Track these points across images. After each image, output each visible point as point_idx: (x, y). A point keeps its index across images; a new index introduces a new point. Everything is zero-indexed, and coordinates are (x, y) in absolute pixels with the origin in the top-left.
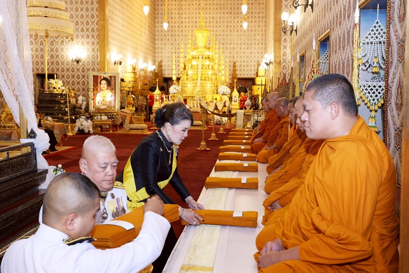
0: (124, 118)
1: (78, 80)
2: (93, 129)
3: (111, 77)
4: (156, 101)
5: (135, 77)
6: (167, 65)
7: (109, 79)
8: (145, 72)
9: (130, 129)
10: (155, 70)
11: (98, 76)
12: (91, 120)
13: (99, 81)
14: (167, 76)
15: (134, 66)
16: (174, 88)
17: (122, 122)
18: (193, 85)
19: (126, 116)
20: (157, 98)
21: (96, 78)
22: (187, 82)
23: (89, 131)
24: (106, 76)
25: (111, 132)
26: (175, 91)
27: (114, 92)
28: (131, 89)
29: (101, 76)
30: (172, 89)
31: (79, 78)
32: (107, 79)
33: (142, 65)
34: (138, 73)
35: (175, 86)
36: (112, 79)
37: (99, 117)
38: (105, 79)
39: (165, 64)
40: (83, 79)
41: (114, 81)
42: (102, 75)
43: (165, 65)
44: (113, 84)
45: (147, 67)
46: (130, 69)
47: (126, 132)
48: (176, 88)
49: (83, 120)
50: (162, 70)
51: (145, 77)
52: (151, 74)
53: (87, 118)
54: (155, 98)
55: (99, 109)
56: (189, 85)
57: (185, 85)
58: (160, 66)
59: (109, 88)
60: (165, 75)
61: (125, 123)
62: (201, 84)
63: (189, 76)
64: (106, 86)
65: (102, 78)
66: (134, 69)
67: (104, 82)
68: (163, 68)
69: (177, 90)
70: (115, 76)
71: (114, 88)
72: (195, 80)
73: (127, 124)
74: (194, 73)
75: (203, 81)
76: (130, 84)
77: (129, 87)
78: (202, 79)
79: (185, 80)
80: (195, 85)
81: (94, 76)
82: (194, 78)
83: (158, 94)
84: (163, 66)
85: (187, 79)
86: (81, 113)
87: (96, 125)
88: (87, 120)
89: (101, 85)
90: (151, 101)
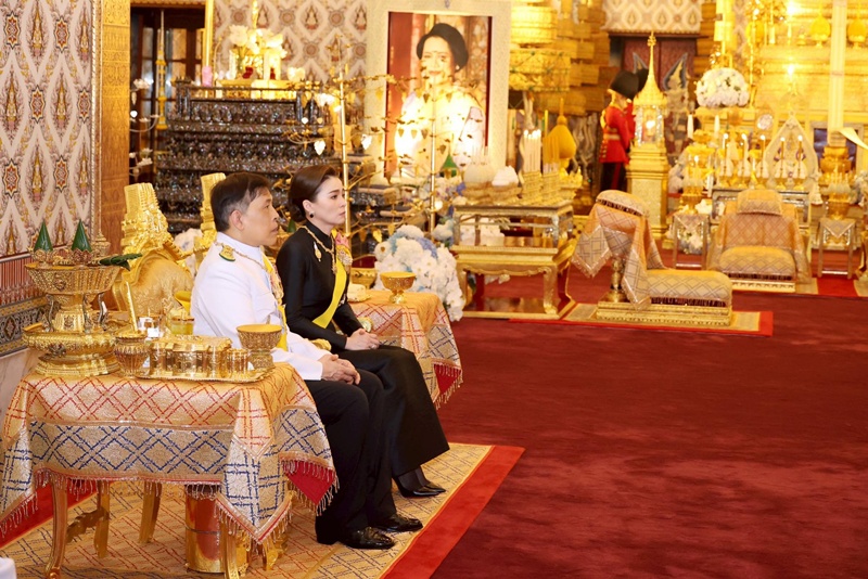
0: (623, 238)
1: (311, 37)
3: (470, 21)
4: (645, 138)
7: (461, 30)
9: (655, 301)
11: (411, 14)
13: (415, 40)
14: (623, 25)
16: (720, 80)
17: (611, 260)
18: (809, 67)
20: (650, 125)
21: (400, 23)
22: (780, 53)
24: (452, 17)
25: (549, 311)
26: (729, 96)
27: (481, 95)
28: (539, 80)
29: (424, 17)
31: (314, 27)
32: (454, 30)
35: (727, 71)
36: (478, 30)
38: (442, 30)
40: (336, 31)
41: (483, 43)
42: (431, 12)
44: (477, 53)
47: (627, 318)
48: (733, 83)
49: (417, 245)
56: (789, 69)
57: (771, 67)
59: (459, 75)
60: (615, 20)
61: (629, 268)
62: (848, 63)
63: (790, 23)
64: (445, 67)
65: (430, 25)
67: (437, 46)
69: (737, 89)
70: (490, 19)
71: (483, 73)
72: (819, 45)
73: (638, 270)
74: (809, 11)
75: (856, 47)
76: (533, 58)
77: (527, 70)
78: (851, 38)
79: (772, 41)
80: (818, 68)
81: (390, 13)
82: (816, 37)
83: (652, 108)
85: (777, 36)
86: (388, 208)
87: (468, 273)
88: (433, 245)
89: (426, 62)
90: (615, 137)
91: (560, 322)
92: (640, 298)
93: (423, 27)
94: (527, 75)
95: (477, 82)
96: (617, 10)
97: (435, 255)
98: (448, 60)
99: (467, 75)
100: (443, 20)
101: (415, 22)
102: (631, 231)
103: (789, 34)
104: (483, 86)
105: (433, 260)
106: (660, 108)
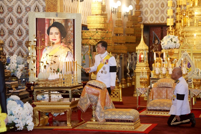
0: (95, 97)
1: (11, 28)
2: (34, 121)
3: (66, 21)
4: (140, 61)
5: (105, 23)
6: (149, 5)
7: (63, 24)
8: (119, 14)
9: (107, 120)
10: (131, 11)
12: (30, 102)
13: (47, 28)
14: (149, 21)
15: (104, 4)
17: (91, 106)
20: (142, 56)
21: (40, 22)
22: (192, 29)
23: (26, 126)
24: (58, 19)
25: (69, 125)
26: (172, 45)
27: (71, 47)
29: (50, 20)
30: (166, 42)
31: (12, 24)
32: (61, 24)
34: (109, 16)
35: (171, 36)
36: (69, 24)
37: (47, 96)
38: (56, 24)
39: (146, 3)
40: (20, 25)
41: (72, 29)
42: (52, 18)
43: (147, 5)
46: (96, 9)
47: (97, 127)
48: (174, 40)
50: (141, 13)
51: (120, 23)
52: (126, 20)
53: (24, 99)
54: (138, 56)
55: (47, 80)
56: (195, 34)
57: (189, 34)
58: (138, 7)
59: (63, 40)
60: (146, 20)
61: (98, 109)
64: (58, 37)
65: (52, 22)
66: (103, 8)
67: (54, 30)
68: (144, 10)
69: (175, 42)
70: (74, 20)
71: (72, 39)
73: (100, 109)
76: (97, 34)
77: (95, 38)
79: (189, 25)
83: (142, 50)
84: (144, 6)
85: (191, 23)
86: (12, 89)
87: (39, 112)
88: (22, 103)
91: (73, 130)
92: (101, 120)
93: (49, 23)
94: (95, 40)
95: (70, 43)
96: (146, 16)
97: (22, 106)
98: (59, 35)
99: (66, 40)
100: (56, 21)
101: (46, 22)
102: (97, 95)
103: (195, 22)
104: (72, 44)
105: (21, 108)
106: (146, 49)
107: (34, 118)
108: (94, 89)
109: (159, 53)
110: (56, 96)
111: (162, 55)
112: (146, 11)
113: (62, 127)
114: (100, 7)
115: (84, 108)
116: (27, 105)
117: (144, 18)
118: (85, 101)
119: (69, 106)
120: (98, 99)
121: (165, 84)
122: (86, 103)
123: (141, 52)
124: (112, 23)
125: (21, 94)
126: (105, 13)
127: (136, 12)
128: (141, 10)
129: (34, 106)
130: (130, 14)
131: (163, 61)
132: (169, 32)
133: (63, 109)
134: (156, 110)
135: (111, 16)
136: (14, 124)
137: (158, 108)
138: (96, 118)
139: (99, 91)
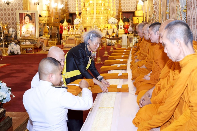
0: (42, 42)
1: (9, 17)
2: (21, 51)
3: (32, 14)
4: (65, 30)
5: (49, 14)
7: (31, 15)
8: (56, 9)
9: (47, 51)
10: (63, 8)
11: (22, 13)
12: (19, 45)
14: (72, 12)
15: (48, 5)
16: (77, 20)
17: (41, 46)
18: (91, 18)
19: (43, 42)
20: (65, 28)
21: (21, 15)
22: (86, 16)
23: (18, 53)
24: (29, 13)
25: (33, 53)
26: (78, 22)
27: (34, 24)
28: (47, 22)
29: (25, 13)
30: (76, 21)
33: (53, 5)
34: (51, 10)
36: (33, 15)
37: (25, 43)
38: (27, 15)
39: (70, 3)
40: (13, 16)
41: (34, 17)
42: (26, 13)
43: (70, 4)
44: (33, 18)
45: (57, 6)
46: (45, 8)
47: (44, 53)
48: (79, 20)
49: (14, 45)
50: (68, 8)
51: (57, 13)
52: (60, 11)
53: (16, 44)
54: (64, 28)
55: (24, 37)
56: (87, 18)
57: (85, 18)
58: (67, 5)
60: (70, 11)
61: (43, 46)
62: (96, 17)
63: (88, 11)
64: (28, 20)
65: (26, 15)
66: (48, 7)
67: (27, 18)
68: (69, 6)
69: (79, 21)
70: (35, 13)
71: (34, 21)
72: (92, 14)
74: (91, 9)
75: (98, 14)
76: (45, 19)
77: (45, 20)
78: (97, 13)
79: (85, 14)
80: (92, 18)
81: (20, 13)
82: (91, 13)
83: (65, 25)
84: (69, 5)
85: (86, 13)
86: (12, 40)
87: (22, 48)
88: (16, 45)
89: (25, 20)
90: (61, 30)
91: (35, 54)
92: (45, 51)
93: (25, 15)
97: (16, 46)
99: (32, 21)
100: (28, 14)
101: (23, 14)
103: (88, 13)
104: (34, 23)
105: (16, 47)
106: (67, 25)
107: (21, 50)
108: (42, 40)
109: (72, 26)
110: (28, 43)
111: (73, 27)
112: (70, 7)
113: (31, 53)
114: (46, 7)
115: (38, 47)
116: (18, 45)
117: (69, 10)
118: (39, 44)
119: (33, 46)
120: (43, 43)
121: (71, 38)
122: (39, 45)
123: (65, 26)
124: (53, 13)
125: (15, 42)
126: (49, 9)
127: (65, 7)
128: (68, 6)
129: (20, 46)
130: (62, 9)
131: (74, 29)
132: (77, 17)
133: (31, 47)
134: (67, 48)
135: (52, 10)
136: (13, 52)
137: (68, 47)
138: (43, 50)
139: (44, 40)
